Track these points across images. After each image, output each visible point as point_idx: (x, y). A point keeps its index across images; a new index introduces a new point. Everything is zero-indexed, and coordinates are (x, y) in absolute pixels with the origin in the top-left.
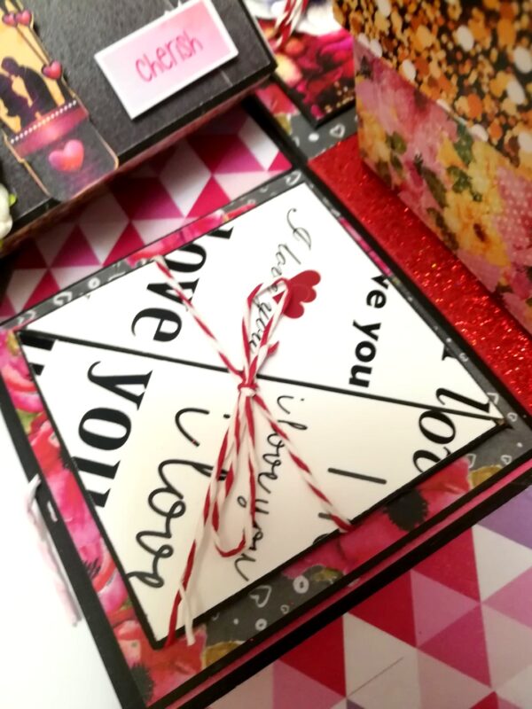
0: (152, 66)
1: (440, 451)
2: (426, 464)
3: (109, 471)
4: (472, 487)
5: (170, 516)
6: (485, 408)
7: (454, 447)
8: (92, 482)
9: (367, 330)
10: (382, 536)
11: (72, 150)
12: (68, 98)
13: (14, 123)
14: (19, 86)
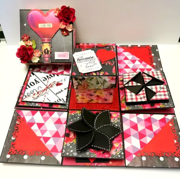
0: (60, 56)
1: (57, 102)
2: (55, 102)
3: (29, 87)
4: (58, 107)
5: (31, 93)
6: (65, 102)
7: (58, 103)
8: (27, 87)
9: (62, 91)
10: (47, 106)
11: (48, 59)
12: (50, 54)
13: (44, 54)
14: (46, 51)
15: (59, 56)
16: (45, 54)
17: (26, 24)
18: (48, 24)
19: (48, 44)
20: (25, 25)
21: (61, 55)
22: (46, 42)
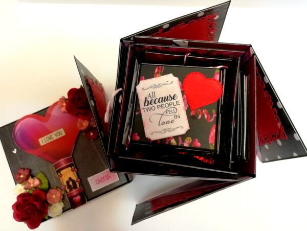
11: (78, 197)
12: (80, 186)
14: (71, 183)
15: (98, 182)
16: (71, 190)
17: (15, 150)
18: (55, 132)
19: (70, 168)
20: (15, 152)
21: (101, 178)
22: (64, 166)
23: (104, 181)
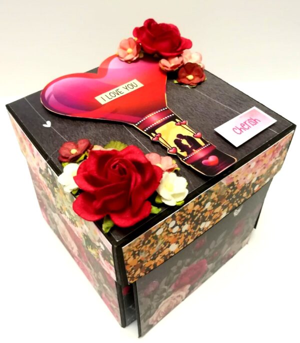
0: (242, 128)
12: (206, 143)
13: (184, 154)
14: (184, 142)
15: (238, 131)
16: (189, 152)
18: (124, 86)
19: (172, 123)
21: (243, 125)
22: (159, 122)
23: (249, 127)
